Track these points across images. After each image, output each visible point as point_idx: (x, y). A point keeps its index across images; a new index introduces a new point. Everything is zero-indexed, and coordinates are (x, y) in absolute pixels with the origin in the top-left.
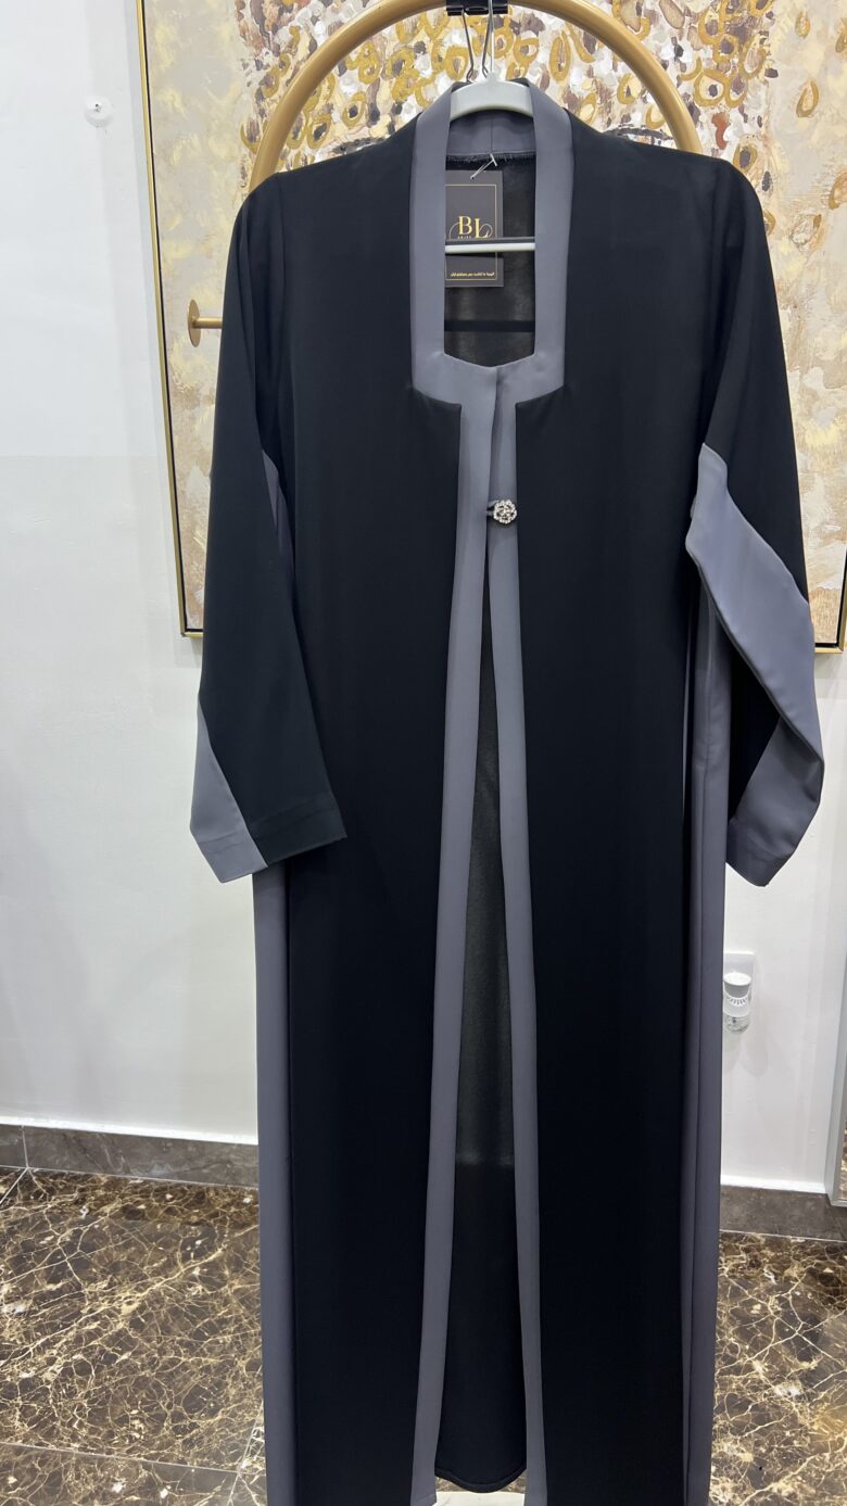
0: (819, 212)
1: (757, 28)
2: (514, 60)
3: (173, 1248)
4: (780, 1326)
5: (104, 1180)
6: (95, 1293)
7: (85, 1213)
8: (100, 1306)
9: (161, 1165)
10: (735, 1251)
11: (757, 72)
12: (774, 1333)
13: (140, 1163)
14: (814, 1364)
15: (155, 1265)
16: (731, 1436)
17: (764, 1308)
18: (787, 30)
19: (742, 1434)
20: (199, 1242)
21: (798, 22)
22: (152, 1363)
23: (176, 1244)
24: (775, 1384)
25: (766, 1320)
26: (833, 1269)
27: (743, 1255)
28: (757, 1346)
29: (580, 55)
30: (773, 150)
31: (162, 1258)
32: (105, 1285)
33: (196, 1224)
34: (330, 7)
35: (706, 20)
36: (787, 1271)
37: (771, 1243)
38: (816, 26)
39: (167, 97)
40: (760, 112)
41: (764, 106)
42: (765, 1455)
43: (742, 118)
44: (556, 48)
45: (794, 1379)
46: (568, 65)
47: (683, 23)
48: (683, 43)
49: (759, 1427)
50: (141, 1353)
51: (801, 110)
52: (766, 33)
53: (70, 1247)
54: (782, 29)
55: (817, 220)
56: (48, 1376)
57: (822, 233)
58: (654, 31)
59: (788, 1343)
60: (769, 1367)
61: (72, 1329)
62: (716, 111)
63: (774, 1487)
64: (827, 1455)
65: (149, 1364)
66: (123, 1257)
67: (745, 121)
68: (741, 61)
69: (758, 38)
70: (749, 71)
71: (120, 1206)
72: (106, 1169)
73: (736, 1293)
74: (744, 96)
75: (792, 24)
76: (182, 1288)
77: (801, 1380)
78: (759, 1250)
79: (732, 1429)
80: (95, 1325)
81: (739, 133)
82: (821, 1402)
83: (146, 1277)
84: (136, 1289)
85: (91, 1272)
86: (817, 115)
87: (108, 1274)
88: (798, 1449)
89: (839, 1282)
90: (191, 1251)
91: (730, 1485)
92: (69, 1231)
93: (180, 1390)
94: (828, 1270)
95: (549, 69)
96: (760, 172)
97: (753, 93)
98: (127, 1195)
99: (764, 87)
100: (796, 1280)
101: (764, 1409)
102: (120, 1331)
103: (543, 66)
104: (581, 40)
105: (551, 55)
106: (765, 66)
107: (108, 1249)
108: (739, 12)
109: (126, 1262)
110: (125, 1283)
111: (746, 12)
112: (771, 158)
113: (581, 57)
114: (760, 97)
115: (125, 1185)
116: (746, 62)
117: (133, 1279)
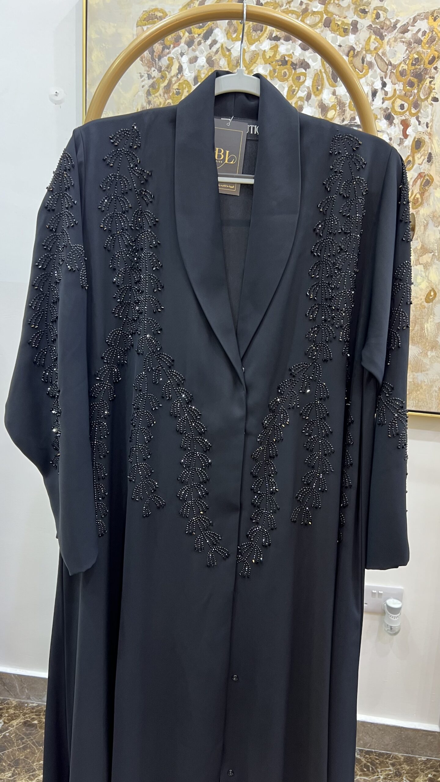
1: (428, 75)
2: (292, 83)
5: (14, 703)
7: (1, 725)
11: (427, 98)
13: (37, 694)
30: (434, 141)
32: (10, 775)
34: (191, 48)
35: (400, 70)
40: (428, 120)
41: (430, 117)
43: (417, 123)
44: (316, 78)
46: (322, 88)
47: (387, 69)
48: (387, 80)
52: (433, 78)
58: (371, 72)
62: (403, 118)
66: (22, 756)
67: (419, 124)
68: (418, 92)
69: (428, 80)
70: (423, 98)
71: (22, 721)
72: (16, 696)
74: (419, 111)
81: (415, 131)
84: (29, 778)
85: (2, 765)
95: (311, 90)
96: (426, 152)
97: (424, 110)
98: (26, 713)
99: (430, 107)
103: (308, 88)
104: (330, 75)
105: (313, 82)
106: (432, 95)
107: (13, 750)
108: (419, 65)
109: (24, 760)
110: (22, 774)
111: (422, 66)
112: (433, 145)
113: (329, 84)
114: (428, 112)
115: (27, 707)
116: (421, 92)
117: (28, 771)
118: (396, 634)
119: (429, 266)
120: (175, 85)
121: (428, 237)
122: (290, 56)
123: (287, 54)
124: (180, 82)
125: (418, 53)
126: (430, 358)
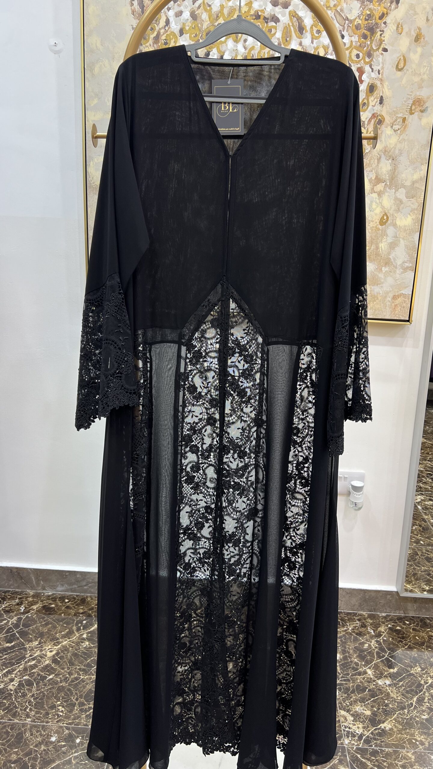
0: (405, 116)
1: (379, 28)
3: (72, 625)
4: (378, 653)
5: (31, 593)
6: (32, 647)
7: (23, 609)
8: (35, 653)
9: (62, 585)
10: (354, 620)
11: (378, 49)
12: (376, 656)
13: (51, 584)
14: (395, 670)
15: (63, 633)
16: (360, 703)
17: (370, 645)
18: (392, 31)
19: (364, 703)
20: (84, 622)
21: (398, 27)
22: (66, 679)
23: (73, 623)
24: (378, 679)
25: (371, 651)
26: (401, 627)
27: (358, 622)
28: (368, 663)
29: (296, 35)
30: (385, 85)
31: (66, 629)
32: (37, 643)
33: (82, 613)
34: (177, 3)
35: (355, 24)
36: (379, 629)
37: (371, 617)
38: (406, 29)
39: (93, 41)
40: (379, 68)
41: (381, 65)
42: (376, 712)
43: (371, 70)
44: (285, 31)
45: (387, 677)
46: (290, 39)
47: (345, 24)
48: (345, 33)
49: (372, 699)
50: (59, 675)
51: (398, 68)
52: (383, 31)
53: (16, 626)
54: (390, 30)
55: (404, 120)
56: (11, 687)
57: (406, 126)
59: (382, 661)
60: (374, 672)
61: (21, 665)
62: (359, 66)
63: (382, 726)
64: (406, 711)
65: (64, 680)
66: (45, 630)
67: (372, 71)
68: (371, 43)
69: (379, 33)
70: (375, 48)
71: (41, 605)
72: (32, 588)
73: (356, 640)
74: (372, 60)
75: (395, 28)
76: (78, 644)
77: (390, 677)
78: (365, 619)
79: (359, 700)
80: (33, 662)
81: (369, 77)
82: (401, 687)
83: (58, 639)
84: (53, 645)
85: (29, 637)
86: (405, 71)
87: (38, 638)
88: (392, 708)
89: (404, 633)
90: (81, 626)
91: (361, 726)
92: (15, 618)
93: (82, 691)
94: (398, 628)
95: (281, 41)
96: (378, 95)
97: (376, 59)
98: (44, 600)
99: (381, 56)
100: (384, 633)
101: (374, 691)
102: (47, 665)
103: (278, 39)
104: (297, 28)
105: (282, 34)
106: (382, 47)
107: (37, 626)
108: (371, 20)
109: (47, 632)
110: (47, 642)
111: (374, 21)
112: (383, 89)
113: (297, 36)
114: (379, 61)
115: (43, 595)
116: (373, 44)
117: (52, 640)
118: (360, 509)
119: (382, 194)
120: (163, 36)
121: (381, 168)
122: (262, 11)
123: (260, 9)
124: (168, 33)
125: (370, 10)
126: (384, 273)
